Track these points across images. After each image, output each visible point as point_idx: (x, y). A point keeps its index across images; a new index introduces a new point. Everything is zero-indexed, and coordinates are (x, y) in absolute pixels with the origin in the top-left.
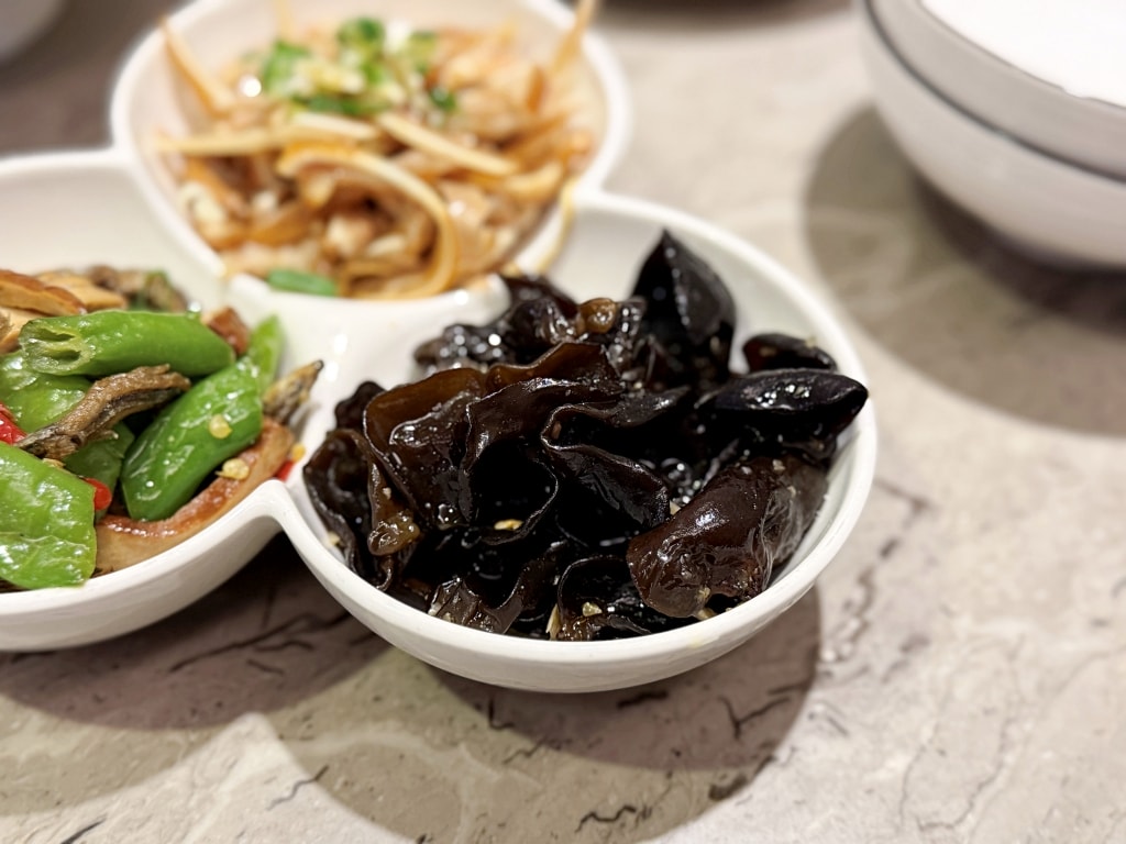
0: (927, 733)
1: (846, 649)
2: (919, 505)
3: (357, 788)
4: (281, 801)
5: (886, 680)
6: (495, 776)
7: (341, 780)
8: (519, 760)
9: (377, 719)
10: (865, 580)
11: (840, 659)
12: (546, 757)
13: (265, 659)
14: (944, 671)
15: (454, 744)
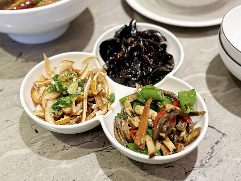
0: (221, 177)
1: (207, 161)
2: (224, 135)
3: (118, 178)
4: (106, 179)
5: (214, 167)
6: (142, 178)
7: (116, 176)
8: (147, 175)
9: (122, 166)
10: (212, 148)
11: (206, 163)
12: (151, 176)
13: (103, 154)
14: (225, 166)
15: (135, 172)
